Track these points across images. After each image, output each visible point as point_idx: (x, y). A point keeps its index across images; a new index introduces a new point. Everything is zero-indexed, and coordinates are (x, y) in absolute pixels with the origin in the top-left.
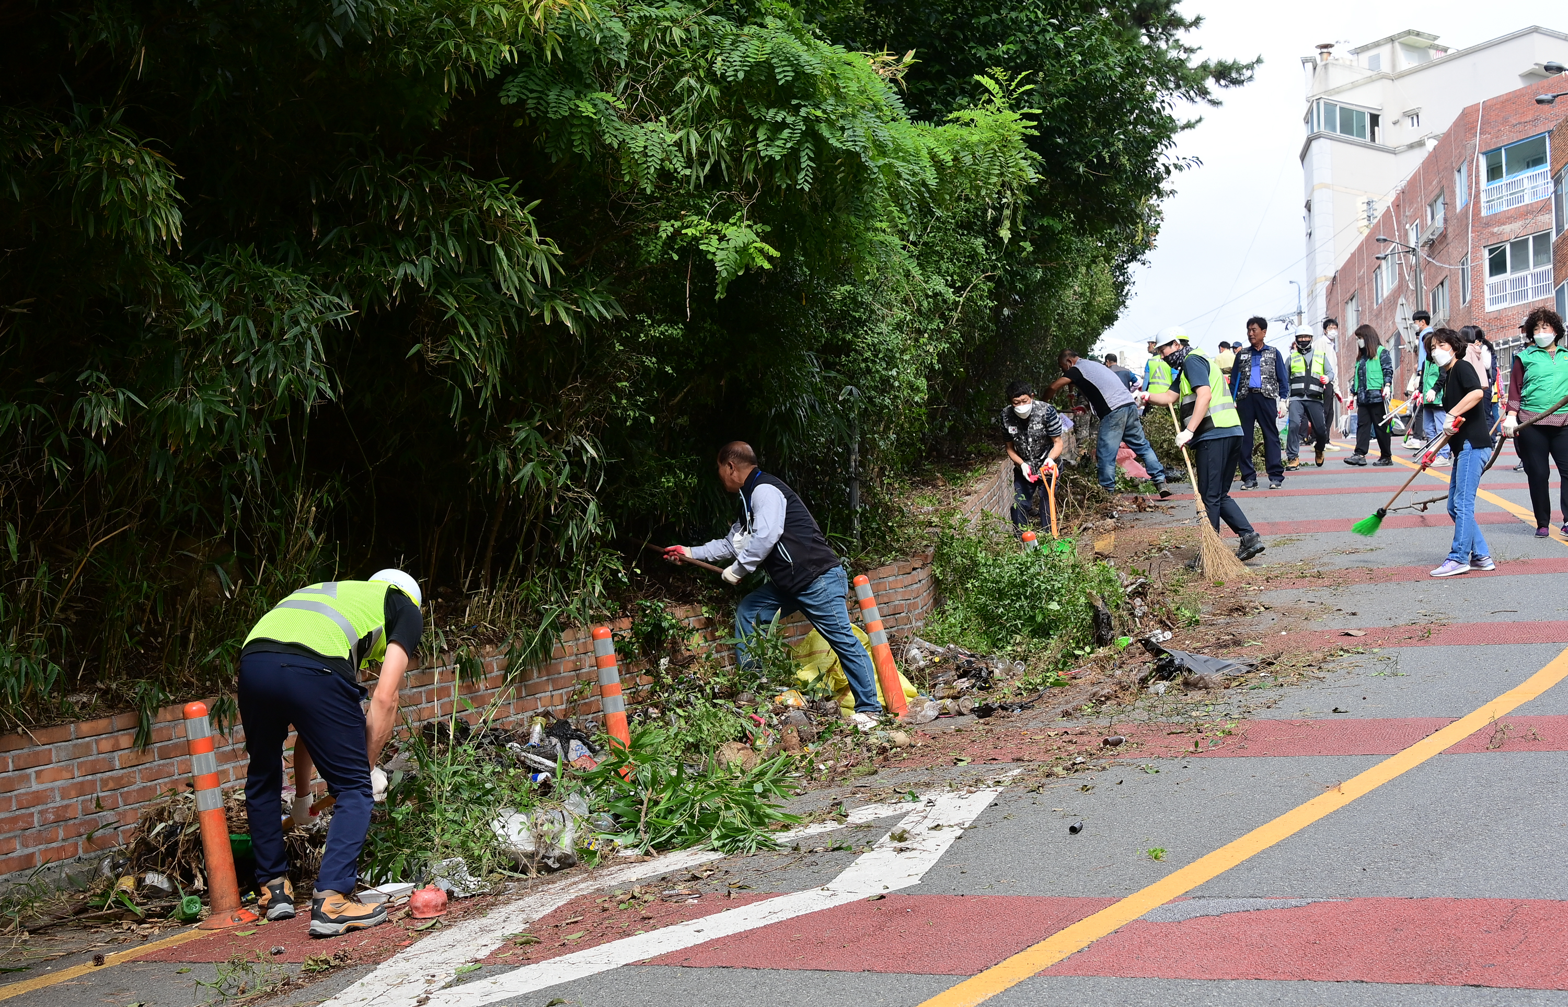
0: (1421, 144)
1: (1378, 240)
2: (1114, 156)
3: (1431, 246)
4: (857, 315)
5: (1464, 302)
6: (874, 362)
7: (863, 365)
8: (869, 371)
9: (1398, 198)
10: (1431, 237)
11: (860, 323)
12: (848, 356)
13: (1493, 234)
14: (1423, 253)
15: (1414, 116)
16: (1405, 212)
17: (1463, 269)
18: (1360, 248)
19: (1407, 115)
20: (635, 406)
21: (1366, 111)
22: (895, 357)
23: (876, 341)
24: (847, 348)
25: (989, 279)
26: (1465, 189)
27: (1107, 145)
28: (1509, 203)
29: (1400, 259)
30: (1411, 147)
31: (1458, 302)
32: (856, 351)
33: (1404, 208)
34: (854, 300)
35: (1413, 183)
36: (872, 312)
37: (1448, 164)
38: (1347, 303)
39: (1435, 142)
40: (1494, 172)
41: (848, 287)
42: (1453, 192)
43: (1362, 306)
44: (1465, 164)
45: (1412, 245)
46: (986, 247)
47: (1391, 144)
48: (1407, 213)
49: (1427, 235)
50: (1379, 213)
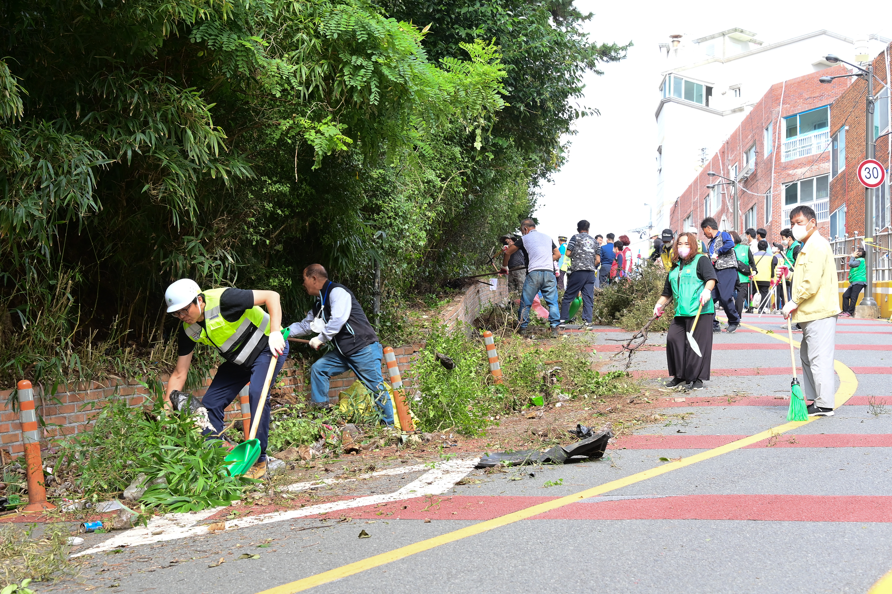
0: (741, 110)
1: (709, 174)
2: (543, 102)
3: (746, 181)
4: (386, 189)
5: (767, 222)
6: (395, 219)
7: (388, 221)
8: (391, 225)
9: (723, 147)
10: (746, 175)
11: (387, 194)
12: (379, 215)
13: (789, 175)
14: (740, 186)
15: (737, 90)
16: (728, 157)
17: (767, 197)
18: (695, 182)
19: (732, 88)
20: (257, 233)
21: (703, 84)
22: (407, 217)
23: (397, 205)
24: (378, 209)
25: (462, 174)
26: (771, 143)
27: (539, 94)
28: (801, 153)
29: (723, 190)
30: (734, 111)
31: (763, 222)
32: (384, 212)
33: (728, 154)
34: (384, 179)
35: (734, 137)
36: (395, 187)
37: (760, 124)
38: (685, 220)
39: (751, 109)
40: (791, 131)
41: (381, 171)
42: (762, 144)
43: (695, 223)
44: (772, 124)
45: (732, 178)
46: (462, 153)
47: (720, 109)
48: (730, 158)
49: (743, 174)
50: (710, 157)
